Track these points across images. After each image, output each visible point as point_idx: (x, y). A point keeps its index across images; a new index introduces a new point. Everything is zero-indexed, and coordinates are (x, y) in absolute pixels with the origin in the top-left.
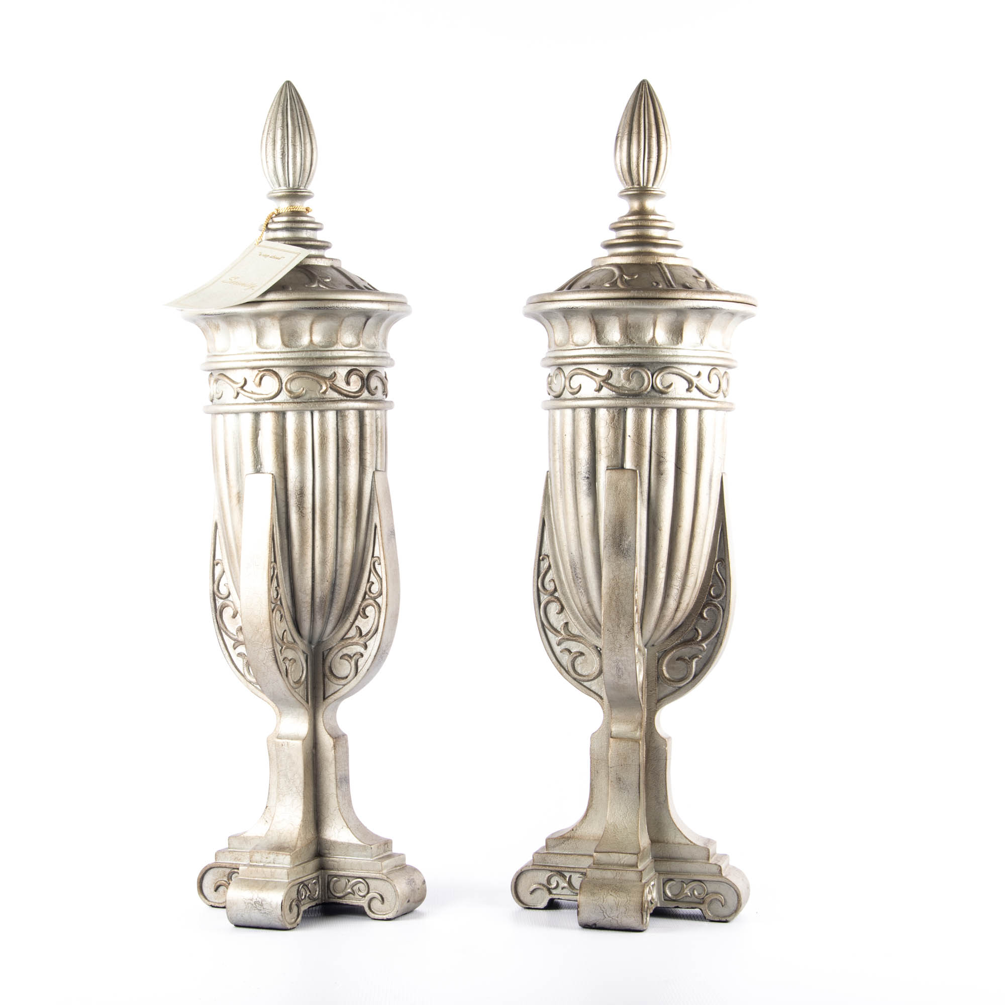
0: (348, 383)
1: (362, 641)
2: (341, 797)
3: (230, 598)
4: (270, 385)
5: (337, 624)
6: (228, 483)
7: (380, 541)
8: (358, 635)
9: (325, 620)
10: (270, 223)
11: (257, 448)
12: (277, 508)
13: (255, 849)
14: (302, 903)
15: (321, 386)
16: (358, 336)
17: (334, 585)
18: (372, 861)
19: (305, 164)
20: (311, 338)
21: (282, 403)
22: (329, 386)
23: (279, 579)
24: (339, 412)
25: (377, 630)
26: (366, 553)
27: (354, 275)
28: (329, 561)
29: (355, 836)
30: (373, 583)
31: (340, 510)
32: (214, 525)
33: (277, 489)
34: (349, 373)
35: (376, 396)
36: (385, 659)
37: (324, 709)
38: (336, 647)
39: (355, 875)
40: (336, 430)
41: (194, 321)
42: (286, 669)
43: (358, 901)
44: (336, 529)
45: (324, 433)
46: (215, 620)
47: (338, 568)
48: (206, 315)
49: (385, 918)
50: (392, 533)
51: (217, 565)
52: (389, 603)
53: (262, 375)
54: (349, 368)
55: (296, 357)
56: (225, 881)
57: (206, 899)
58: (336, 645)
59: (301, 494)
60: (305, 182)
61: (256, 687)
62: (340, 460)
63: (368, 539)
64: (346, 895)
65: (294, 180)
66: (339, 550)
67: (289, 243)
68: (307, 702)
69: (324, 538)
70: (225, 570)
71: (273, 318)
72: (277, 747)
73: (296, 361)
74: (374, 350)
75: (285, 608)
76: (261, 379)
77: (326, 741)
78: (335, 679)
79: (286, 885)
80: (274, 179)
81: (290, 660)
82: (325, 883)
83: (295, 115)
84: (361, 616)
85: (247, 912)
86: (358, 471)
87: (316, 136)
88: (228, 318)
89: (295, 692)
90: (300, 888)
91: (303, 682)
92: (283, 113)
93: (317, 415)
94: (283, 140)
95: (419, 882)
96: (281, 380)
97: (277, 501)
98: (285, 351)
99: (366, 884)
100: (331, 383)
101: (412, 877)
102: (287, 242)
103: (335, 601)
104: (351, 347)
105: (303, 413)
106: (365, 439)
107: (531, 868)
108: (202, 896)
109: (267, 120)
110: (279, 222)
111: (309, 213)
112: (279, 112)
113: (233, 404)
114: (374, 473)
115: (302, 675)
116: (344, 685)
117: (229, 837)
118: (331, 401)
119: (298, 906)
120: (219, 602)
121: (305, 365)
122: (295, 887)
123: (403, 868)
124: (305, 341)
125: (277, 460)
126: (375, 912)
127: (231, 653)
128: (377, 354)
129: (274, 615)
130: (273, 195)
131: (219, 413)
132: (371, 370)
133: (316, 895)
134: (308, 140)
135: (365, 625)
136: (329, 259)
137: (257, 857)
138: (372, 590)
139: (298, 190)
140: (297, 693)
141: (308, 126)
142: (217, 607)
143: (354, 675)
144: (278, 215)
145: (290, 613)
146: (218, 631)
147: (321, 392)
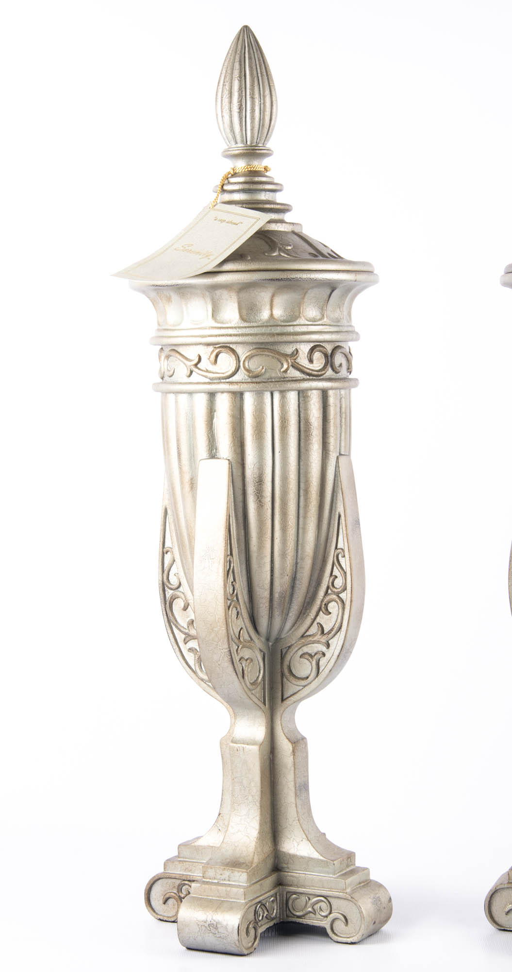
0: (311, 361)
1: (324, 639)
2: (300, 807)
3: (181, 589)
4: (227, 363)
5: (297, 620)
6: (180, 468)
7: (345, 532)
8: (320, 633)
9: (284, 616)
10: (226, 184)
11: (213, 432)
12: (234, 497)
13: (208, 864)
14: (259, 924)
15: (282, 364)
16: (322, 309)
17: (294, 579)
18: (335, 878)
19: (264, 118)
20: (272, 311)
21: (240, 382)
22: (290, 364)
23: (236, 574)
24: (301, 392)
25: (340, 628)
26: (328, 545)
27: (316, 241)
28: (289, 554)
29: (316, 850)
30: (336, 577)
31: (302, 498)
32: (163, 511)
33: (234, 476)
34: (312, 350)
35: (340, 374)
36: (348, 659)
37: (282, 711)
38: (295, 644)
39: (317, 893)
40: (298, 412)
41: (144, 292)
42: (243, 670)
43: (319, 922)
44: (297, 518)
45: (284, 415)
46: (164, 613)
47: (299, 561)
48: (157, 286)
49: (349, 942)
50: (357, 523)
51: (167, 553)
52: (353, 599)
53: (217, 353)
54: (312, 345)
55: (255, 332)
56: (175, 893)
57: (154, 911)
58: (296, 643)
59: (260, 481)
60: (264, 138)
61: (208, 685)
62: (302, 444)
63: (331, 529)
64: (307, 914)
65: (252, 137)
66: (300, 542)
67: (247, 206)
68: (264, 703)
69: (284, 529)
70: (175, 559)
71: (230, 290)
72: (231, 752)
73: (255, 337)
74: (339, 324)
75: (241, 604)
76: (217, 356)
77: (284, 746)
78: (295, 679)
79: (243, 907)
80: (230, 136)
81: (247, 660)
82: (283, 900)
83: (254, 64)
84: (323, 612)
85: (201, 936)
86: (321, 455)
87: (276, 88)
88: (182, 290)
89: (252, 694)
90: (258, 908)
91: (260, 683)
92: (240, 62)
93: (277, 396)
94: (240, 91)
95: (384, 900)
96: (239, 357)
97: (234, 490)
98: (243, 326)
99: (328, 904)
100: (293, 361)
101: (378, 895)
102: (244, 206)
103: (295, 596)
104: (315, 321)
105: (263, 394)
106: (329, 421)
107: (506, 886)
108: (150, 909)
109: (222, 69)
110: (235, 183)
111: (268, 172)
112: (236, 61)
113: (186, 383)
114: (338, 458)
115: (259, 675)
116: (305, 686)
117: (179, 845)
118: (292, 381)
119: (255, 928)
120: (169, 593)
121: (264, 341)
122: (252, 907)
123: (367, 884)
124: (265, 315)
125: (234, 445)
126: (338, 934)
127: (181, 648)
128: (341, 329)
129: (230, 612)
130: (229, 153)
131: (170, 393)
132: (336, 345)
133: (274, 914)
134: (267, 92)
135: (327, 622)
136: (290, 223)
137: (211, 873)
138: (335, 584)
139: (256, 148)
140: (254, 695)
141: (267, 75)
142: (167, 598)
143: (316, 675)
144: (235, 175)
145: (247, 608)
146: (167, 624)
147: (282, 370)
